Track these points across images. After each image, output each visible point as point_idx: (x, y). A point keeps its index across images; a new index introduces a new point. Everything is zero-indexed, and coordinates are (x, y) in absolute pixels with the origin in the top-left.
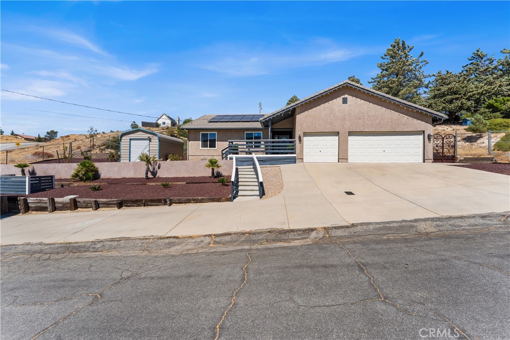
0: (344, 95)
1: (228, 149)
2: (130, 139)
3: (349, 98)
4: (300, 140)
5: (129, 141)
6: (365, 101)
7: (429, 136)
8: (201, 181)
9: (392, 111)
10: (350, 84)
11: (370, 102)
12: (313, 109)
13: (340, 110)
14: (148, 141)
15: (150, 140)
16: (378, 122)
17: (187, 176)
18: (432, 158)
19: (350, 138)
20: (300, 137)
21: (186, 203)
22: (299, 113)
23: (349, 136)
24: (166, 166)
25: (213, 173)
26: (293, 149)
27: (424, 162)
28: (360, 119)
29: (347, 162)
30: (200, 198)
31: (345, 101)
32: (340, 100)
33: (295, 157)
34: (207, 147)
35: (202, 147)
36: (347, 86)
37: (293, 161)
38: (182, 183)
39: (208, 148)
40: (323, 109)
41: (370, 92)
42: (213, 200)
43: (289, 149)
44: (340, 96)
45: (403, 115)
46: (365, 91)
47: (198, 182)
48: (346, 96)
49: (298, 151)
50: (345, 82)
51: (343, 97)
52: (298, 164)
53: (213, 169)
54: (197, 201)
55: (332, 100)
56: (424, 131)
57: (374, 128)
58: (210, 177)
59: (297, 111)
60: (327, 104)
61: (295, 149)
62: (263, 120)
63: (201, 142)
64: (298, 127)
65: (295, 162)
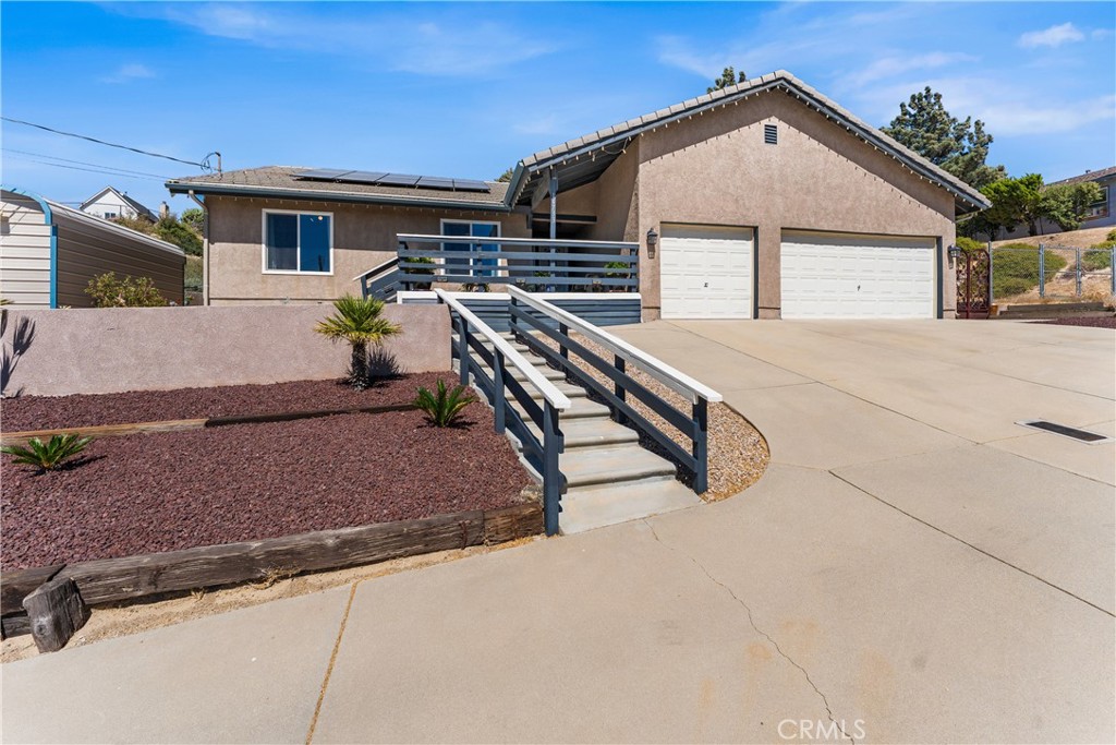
0: (769, 116)
1: (395, 268)
3: (783, 129)
4: (651, 246)
6: (819, 141)
7: (950, 250)
8: (296, 408)
9: (878, 179)
10: (789, 82)
11: (830, 148)
13: (758, 162)
16: (848, 204)
17: (210, 383)
18: (955, 308)
19: (786, 248)
20: (652, 237)
21: (213, 589)
22: (648, 159)
23: (782, 241)
24: (73, 337)
25: (358, 362)
26: (626, 276)
27: (940, 316)
28: (808, 192)
29: (779, 317)
30: (329, 537)
31: (771, 135)
32: (757, 130)
33: (636, 303)
34: (296, 269)
35: (270, 267)
36: (783, 89)
37: (630, 314)
38: (178, 424)
39: (299, 272)
40: (714, 153)
41: (836, 117)
42: (426, 541)
44: (758, 120)
45: (901, 193)
46: (825, 110)
47: (281, 411)
48: (774, 121)
49: (644, 282)
50: (780, 73)
51: (766, 122)
52: (645, 327)
53: (359, 347)
54: (299, 565)
55: (738, 127)
56: (939, 239)
57: (840, 223)
58: (346, 383)
59: (643, 147)
60: (724, 137)
61: (635, 275)
62: (536, 168)
63: (264, 246)
64: (645, 204)
65: (637, 320)
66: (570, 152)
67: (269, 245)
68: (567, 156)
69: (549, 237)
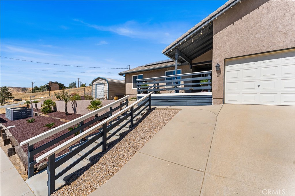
2: (96, 84)
4: (218, 71)
5: (95, 85)
12: (243, 18)
14: (103, 85)
15: (104, 84)
20: (218, 66)
22: (218, 32)
26: (207, 85)
33: (210, 97)
35: (134, 87)
37: (208, 101)
43: (202, 85)
49: (215, 87)
52: (215, 107)
59: (215, 28)
61: (211, 85)
62: (166, 52)
63: (132, 84)
64: (216, 53)
65: (210, 103)
66: (178, 43)
67: (134, 83)
68: (177, 45)
69: (180, 74)
